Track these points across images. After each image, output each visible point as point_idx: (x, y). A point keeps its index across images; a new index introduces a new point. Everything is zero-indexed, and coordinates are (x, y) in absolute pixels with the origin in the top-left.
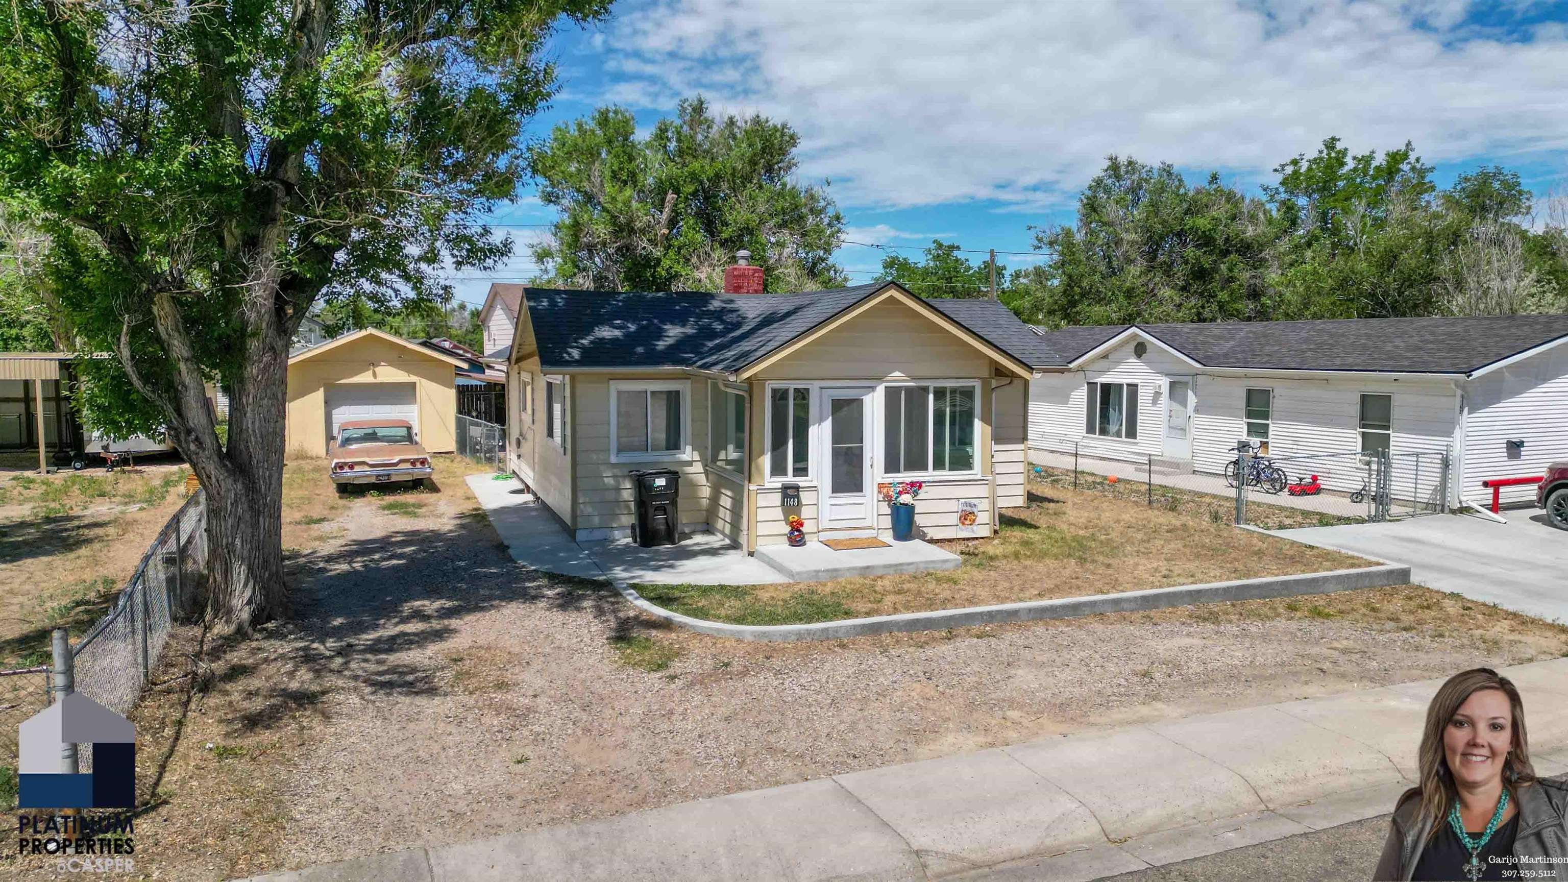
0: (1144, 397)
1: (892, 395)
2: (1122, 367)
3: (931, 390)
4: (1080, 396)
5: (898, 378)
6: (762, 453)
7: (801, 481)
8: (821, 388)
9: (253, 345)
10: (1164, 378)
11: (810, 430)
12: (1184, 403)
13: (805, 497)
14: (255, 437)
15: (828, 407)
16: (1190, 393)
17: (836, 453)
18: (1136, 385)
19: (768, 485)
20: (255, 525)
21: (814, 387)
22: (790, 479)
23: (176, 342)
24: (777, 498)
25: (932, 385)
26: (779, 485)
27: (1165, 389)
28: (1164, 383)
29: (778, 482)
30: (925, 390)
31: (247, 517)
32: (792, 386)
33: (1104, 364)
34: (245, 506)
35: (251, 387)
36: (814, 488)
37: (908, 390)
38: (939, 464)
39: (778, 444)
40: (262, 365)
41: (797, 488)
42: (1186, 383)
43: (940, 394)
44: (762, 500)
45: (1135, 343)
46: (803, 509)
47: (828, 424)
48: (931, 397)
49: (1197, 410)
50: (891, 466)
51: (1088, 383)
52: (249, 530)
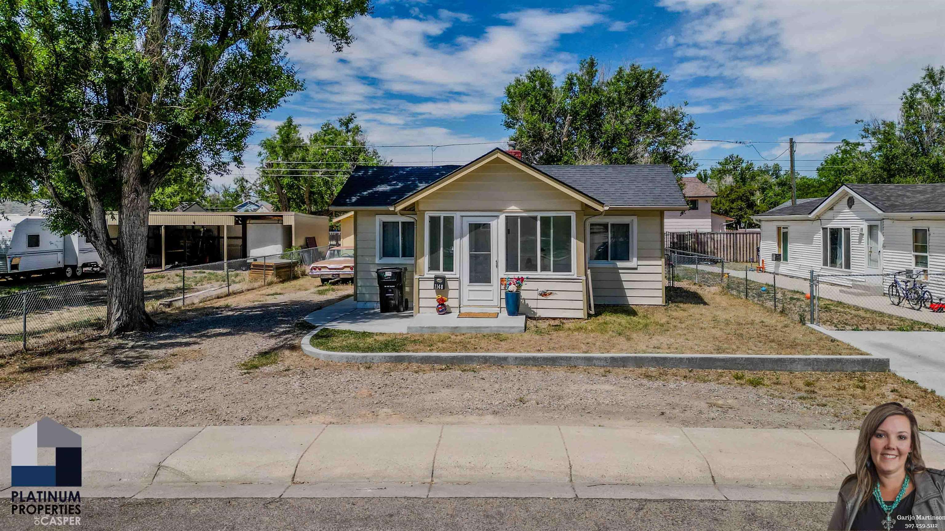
0: (854, 236)
1: (511, 222)
2: (841, 216)
3: (539, 218)
4: (819, 237)
5: (514, 209)
6: (423, 255)
7: (448, 275)
8: (462, 216)
9: (126, 189)
10: (864, 223)
11: (455, 242)
12: (876, 241)
13: (452, 285)
14: (127, 235)
15: (466, 228)
16: (879, 233)
17: (471, 256)
18: (849, 229)
19: (426, 276)
20: (123, 280)
21: (457, 216)
22: (441, 272)
23: (88, 187)
24: (431, 284)
25: (539, 215)
26: (433, 276)
27: (865, 232)
28: (865, 226)
29: (433, 274)
30: (535, 218)
31: (119, 275)
32: (442, 215)
33: (830, 214)
34: (118, 270)
35: (125, 210)
36: (458, 279)
37: (522, 218)
38: (545, 268)
39: (434, 250)
40: (130, 199)
41: (444, 279)
42: (877, 226)
43: (545, 221)
44: (423, 285)
45: (847, 198)
46: (450, 291)
47: (466, 240)
48: (539, 223)
49: (884, 247)
50: (511, 266)
51: (823, 229)
52: (120, 283)
